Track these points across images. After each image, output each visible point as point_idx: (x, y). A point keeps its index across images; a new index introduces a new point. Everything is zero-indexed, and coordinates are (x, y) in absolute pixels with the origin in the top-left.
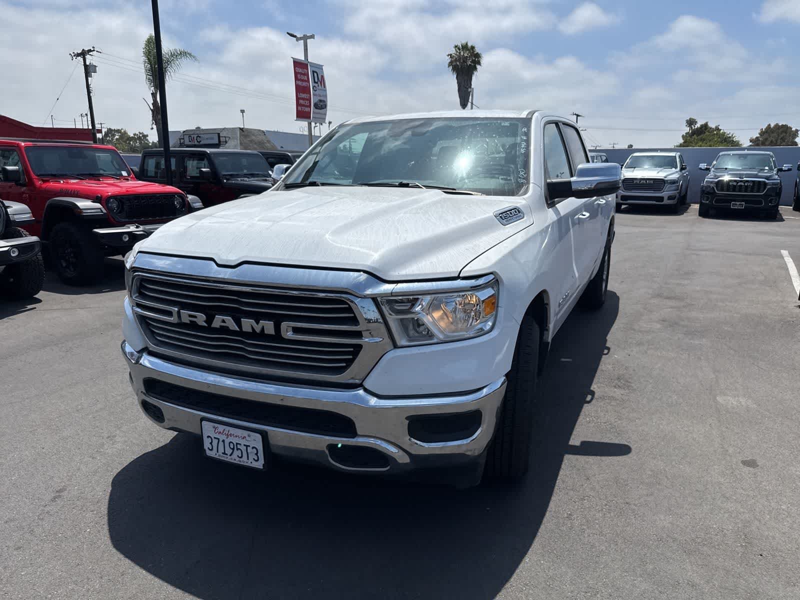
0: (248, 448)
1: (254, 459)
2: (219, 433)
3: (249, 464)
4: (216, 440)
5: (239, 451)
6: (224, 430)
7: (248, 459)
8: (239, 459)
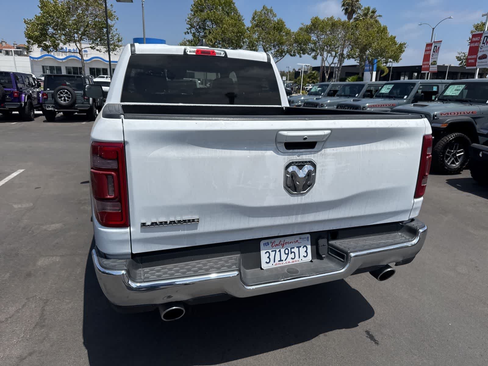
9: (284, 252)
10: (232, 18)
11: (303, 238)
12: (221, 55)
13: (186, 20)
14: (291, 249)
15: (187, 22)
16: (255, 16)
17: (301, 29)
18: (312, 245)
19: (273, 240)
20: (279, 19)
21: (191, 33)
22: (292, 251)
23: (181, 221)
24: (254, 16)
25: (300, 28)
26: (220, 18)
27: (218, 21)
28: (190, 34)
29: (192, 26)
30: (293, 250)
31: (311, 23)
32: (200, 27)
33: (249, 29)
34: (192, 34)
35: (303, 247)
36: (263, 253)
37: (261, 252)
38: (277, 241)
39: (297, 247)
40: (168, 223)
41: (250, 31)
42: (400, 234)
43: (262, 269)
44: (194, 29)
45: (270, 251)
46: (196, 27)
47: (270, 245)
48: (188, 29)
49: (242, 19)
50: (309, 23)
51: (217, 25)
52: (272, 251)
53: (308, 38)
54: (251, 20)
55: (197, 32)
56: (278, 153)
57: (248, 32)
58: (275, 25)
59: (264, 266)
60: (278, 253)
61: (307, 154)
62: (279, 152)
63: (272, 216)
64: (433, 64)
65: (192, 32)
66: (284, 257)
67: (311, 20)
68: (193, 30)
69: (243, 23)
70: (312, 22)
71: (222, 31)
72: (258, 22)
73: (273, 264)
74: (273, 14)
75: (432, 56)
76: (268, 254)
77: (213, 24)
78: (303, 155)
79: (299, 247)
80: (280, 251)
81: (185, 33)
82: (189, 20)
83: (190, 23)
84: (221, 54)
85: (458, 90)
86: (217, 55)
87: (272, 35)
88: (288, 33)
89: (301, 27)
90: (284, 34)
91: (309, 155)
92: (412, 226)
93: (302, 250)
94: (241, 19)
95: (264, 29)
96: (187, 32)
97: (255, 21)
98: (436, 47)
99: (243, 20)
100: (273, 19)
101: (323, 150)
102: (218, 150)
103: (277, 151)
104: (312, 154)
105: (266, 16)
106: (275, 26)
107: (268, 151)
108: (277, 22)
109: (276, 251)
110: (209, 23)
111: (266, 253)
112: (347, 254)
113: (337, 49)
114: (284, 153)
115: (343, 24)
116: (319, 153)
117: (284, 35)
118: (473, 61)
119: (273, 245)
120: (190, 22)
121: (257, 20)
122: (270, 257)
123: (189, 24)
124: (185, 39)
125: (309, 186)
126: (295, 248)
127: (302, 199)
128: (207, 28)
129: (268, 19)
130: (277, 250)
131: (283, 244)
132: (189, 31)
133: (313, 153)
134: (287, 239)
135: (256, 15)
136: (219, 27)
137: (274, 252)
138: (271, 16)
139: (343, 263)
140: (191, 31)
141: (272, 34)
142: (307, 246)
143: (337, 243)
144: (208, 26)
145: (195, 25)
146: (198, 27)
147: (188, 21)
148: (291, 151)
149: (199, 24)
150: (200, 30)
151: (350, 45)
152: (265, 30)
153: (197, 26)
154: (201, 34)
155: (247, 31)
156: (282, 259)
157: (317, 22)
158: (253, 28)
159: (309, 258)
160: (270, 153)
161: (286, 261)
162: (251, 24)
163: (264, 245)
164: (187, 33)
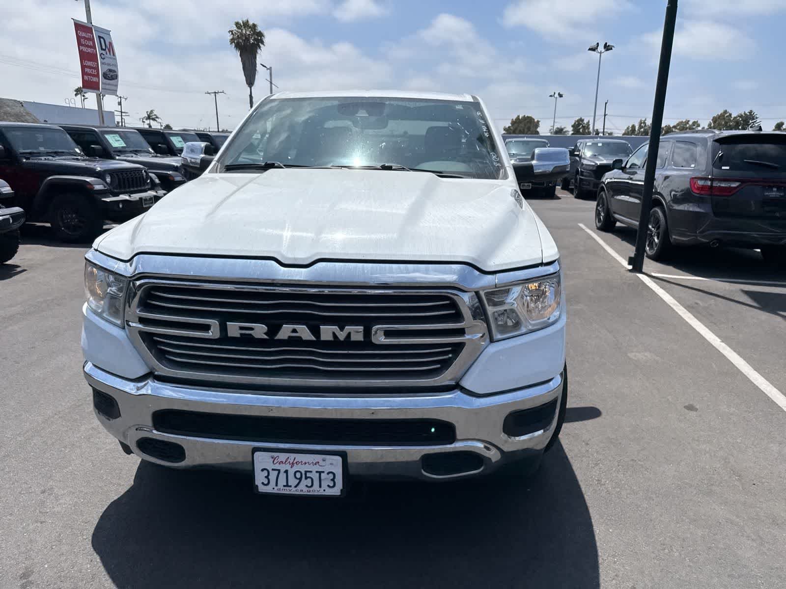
0: (322, 474)
1: (328, 486)
2: (279, 464)
3: (321, 492)
4: (274, 471)
5: (309, 480)
6: (288, 458)
7: (320, 486)
8: (308, 489)
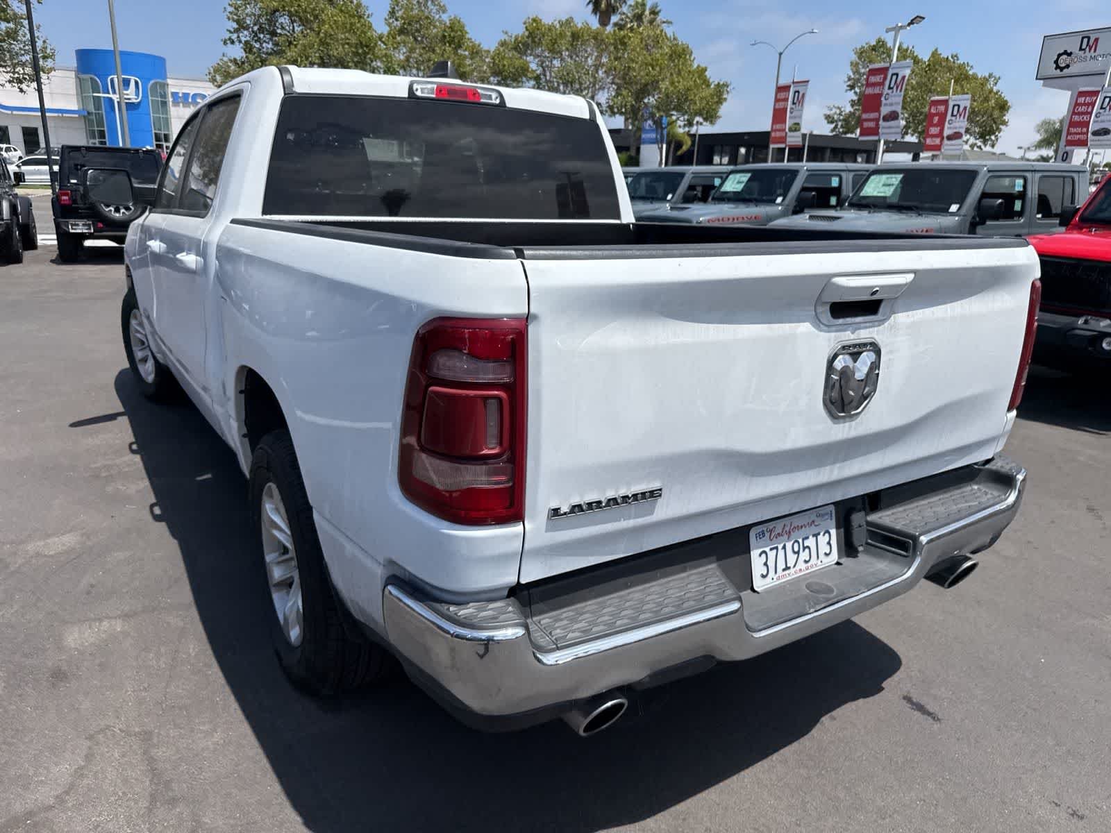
9: (791, 548)
10: (341, 11)
11: (823, 515)
12: (490, 101)
13: (225, 8)
14: (803, 540)
15: (229, 15)
16: (396, 8)
17: (503, 44)
18: (838, 528)
19: (771, 525)
20: (453, 17)
21: (240, 42)
22: (805, 545)
23: (627, 497)
24: (394, 8)
25: (501, 40)
26: (314, 9)
27: (309, 16)
28: (237, 43)
29: (241, 26)
30: (807, 543)
31: (525, 30)
32: (261, 30)
33: (383, 39)
34: (241, 45)
35: (824, 535)
36: (755, 554)
37: (752, 553)
38: (779, 526)
39: (814, 536)
40: (604, 505)
41: (385, 44)
42: (976, 487)
43: (754, 591)
44: (246, 32)
45: (767, 549)
46: (252, 28)
47: (767, 535)
48: (230, 32)
49: (367, 14)
50: (519, 30)
51: (304, 25)
52: (771, 549)
53: (522, 65)
54: (387, 18)
55: (256, 41)
56: (819, 326)
57: (382, 45)
58: (445, 31)
59: (759, 584)
60: (781, 553)
61: (866, 328)
62: (822, 326)
63: (792, 471)
64: (793, 129)
65: (243, 39)
66: (792, 558)
67: (525, 23)
68: (245, 36)
69: (369, 22)
70: (527, 29)
71: (320, 40)
72: (404, 23)
73: (773, 579)
74: (439, 5)
75: (791, 113)
76: (764, 555)
77: (293, 22)
78: (859, 329)
79: (816, 535)
80: (784, 547)
81: (225, 43)
82: (231, 9)
83: (235, 17)
84: (490, 98)
85: (889, 185)
86: (482, 100)
87: (439, 54)
88: (476, 52)
89: (503, 40)
90: (467, 53)
91: (871, 329)
92: (999, 468)
93: (823, 539)
94: (364, 15)
95: (419, 39)
96: (230, 39)
97: (397, 20)
98: (797, 94)
99: (368, 17)
100: (440, 17)
101: (892, 318)
102: (711, 326)
103: (818, 322)
104: (874, 327)
105: (423, 8)
106: (446, 34)
107: (802, 324)
108: (448, 24)
109: (777, 548)
110: (284, 20)
111: (760, 555)
112: (915, 539)
113: (586, 92)
114: (829, 328)
115: (596, 37)
116: (886, 324)
117: (465, 57)
118: (872, 124)
119: (773, 535)
120: (236, 15)
121: (402, 18)
122: (768, 563)
123: (234, 20)
124: (224, 55)
125: (865, 398)
126: (811, 537)
127: (850, 427)
128: (279, 31)
129: (427, 18)
130: (780, 547)
131: (790, 532)
132: (234, 36)
133: (876, 323)
134: (797, 521)
135: (397, 6)
136: (312, 29)
137: (775, 551)
138: (434, 11)
139: (908, 558)
140: (238, 37)
141: (438, 51)
142: (830, 531)
143: (887, 517)
144: (283, 28)
145: (248, 22)
146: (256, 28)
147: (230, 13)
148: (841, 321)
149: (258, 20)
150: (262, 36)
151: (613, 83)
152: (422, 42)
153: (255, 25)
154: (264, 45)
155: (379, 43)
156: (788, 566)
157: (538, 29)
158: (392, 35)
159: (835, 556)
160: (805, 328)
161: (795, 569)
162: (388, 29)
163: (756, 537)
164: (228, 42)
